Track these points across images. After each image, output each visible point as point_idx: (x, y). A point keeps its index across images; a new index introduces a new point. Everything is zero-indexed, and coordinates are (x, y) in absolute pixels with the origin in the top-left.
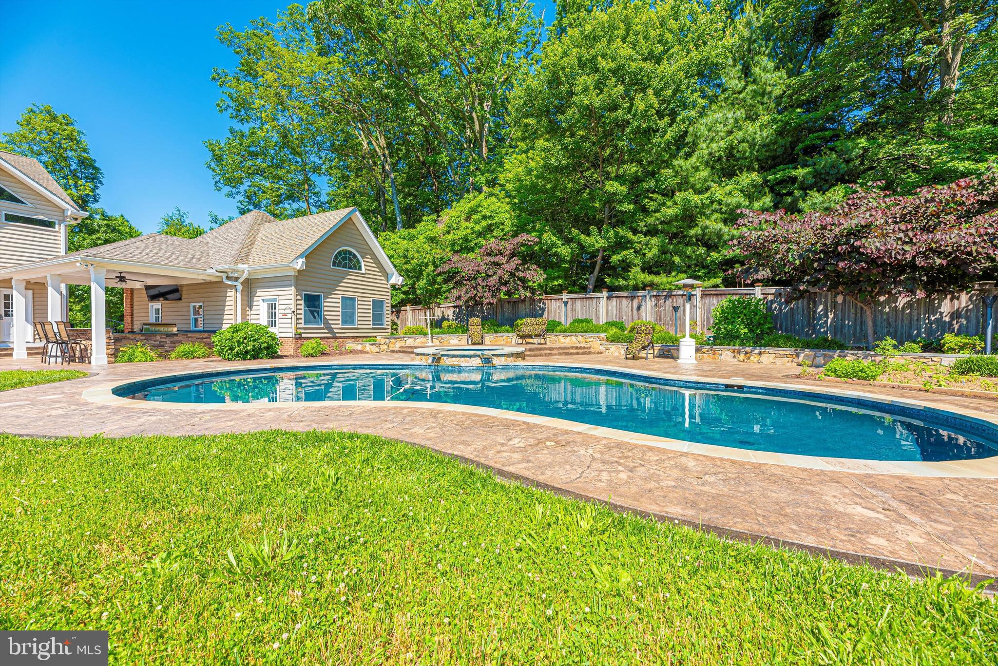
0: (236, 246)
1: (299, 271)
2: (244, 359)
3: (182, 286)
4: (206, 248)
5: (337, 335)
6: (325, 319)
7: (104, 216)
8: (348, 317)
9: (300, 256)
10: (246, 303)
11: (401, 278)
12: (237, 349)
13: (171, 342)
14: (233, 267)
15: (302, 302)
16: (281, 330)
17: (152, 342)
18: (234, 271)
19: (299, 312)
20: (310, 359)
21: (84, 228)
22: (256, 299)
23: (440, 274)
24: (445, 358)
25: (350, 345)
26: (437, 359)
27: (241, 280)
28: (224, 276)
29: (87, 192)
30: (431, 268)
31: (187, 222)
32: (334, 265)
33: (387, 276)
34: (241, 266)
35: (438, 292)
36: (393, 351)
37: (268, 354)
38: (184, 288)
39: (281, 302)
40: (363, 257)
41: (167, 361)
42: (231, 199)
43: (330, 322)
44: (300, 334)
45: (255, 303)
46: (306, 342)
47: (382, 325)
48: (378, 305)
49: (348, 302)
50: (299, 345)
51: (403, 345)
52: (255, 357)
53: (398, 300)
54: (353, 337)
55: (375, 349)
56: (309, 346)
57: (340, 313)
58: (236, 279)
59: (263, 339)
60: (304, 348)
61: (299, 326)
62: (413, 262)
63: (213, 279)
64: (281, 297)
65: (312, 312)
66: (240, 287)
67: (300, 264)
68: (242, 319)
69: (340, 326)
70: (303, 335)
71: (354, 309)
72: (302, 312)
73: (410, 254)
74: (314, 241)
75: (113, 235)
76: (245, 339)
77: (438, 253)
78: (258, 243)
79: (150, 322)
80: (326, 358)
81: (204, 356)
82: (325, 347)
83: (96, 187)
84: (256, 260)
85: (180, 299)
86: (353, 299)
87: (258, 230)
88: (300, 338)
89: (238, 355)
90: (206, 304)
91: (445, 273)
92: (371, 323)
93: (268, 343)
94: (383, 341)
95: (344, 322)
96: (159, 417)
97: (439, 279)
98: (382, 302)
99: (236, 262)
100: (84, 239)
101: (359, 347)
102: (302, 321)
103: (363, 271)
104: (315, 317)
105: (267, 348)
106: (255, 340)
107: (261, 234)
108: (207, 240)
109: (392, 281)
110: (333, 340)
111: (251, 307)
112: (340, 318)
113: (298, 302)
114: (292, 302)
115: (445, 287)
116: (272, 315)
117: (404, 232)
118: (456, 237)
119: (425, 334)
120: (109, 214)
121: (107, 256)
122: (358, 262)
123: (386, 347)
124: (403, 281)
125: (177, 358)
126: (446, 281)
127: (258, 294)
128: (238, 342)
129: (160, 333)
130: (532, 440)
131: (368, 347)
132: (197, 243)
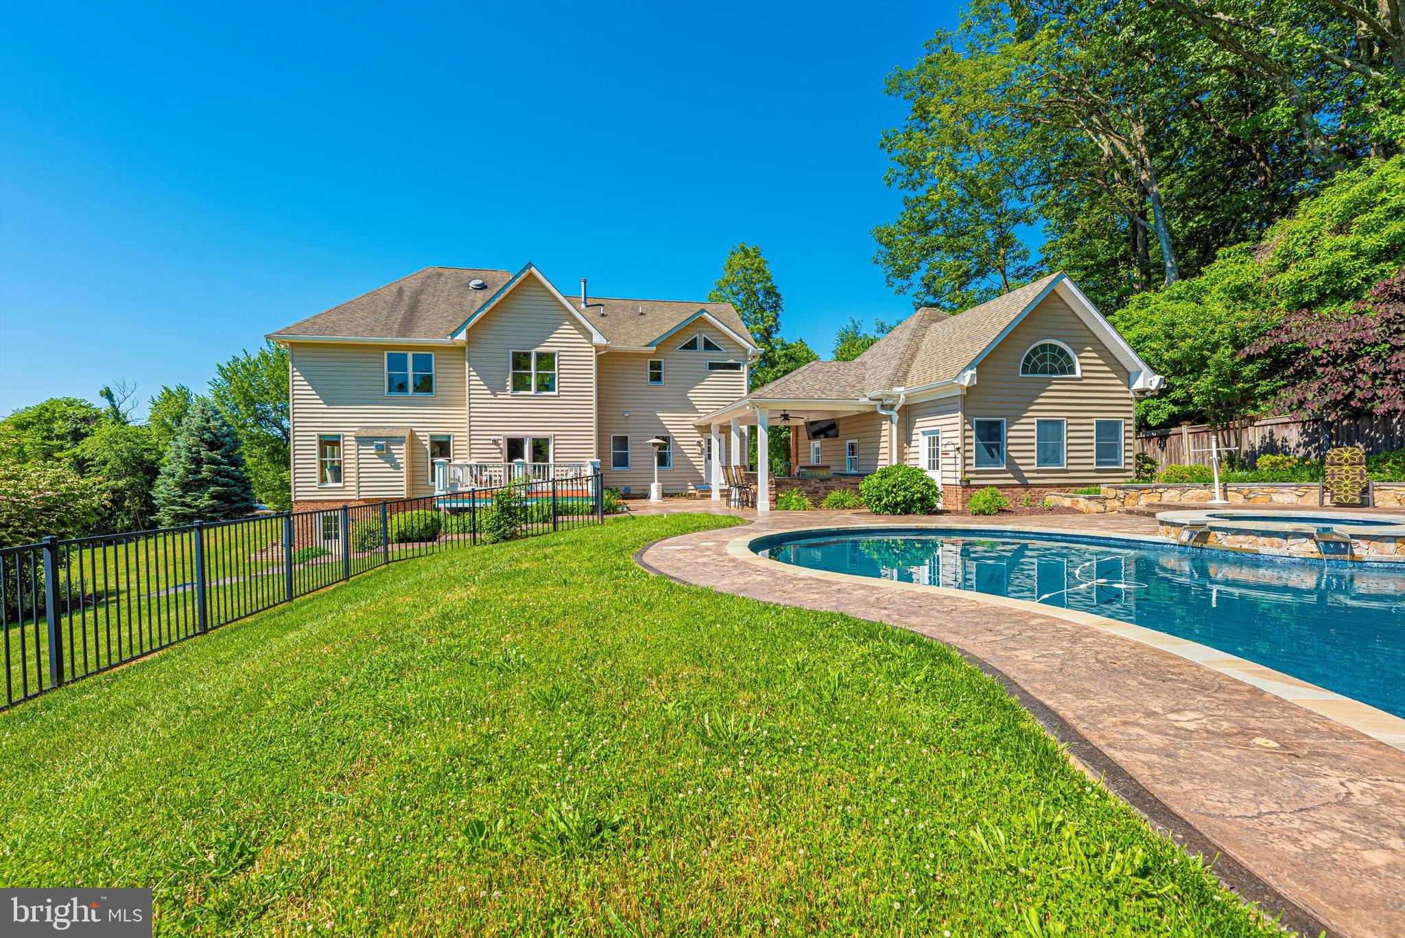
0: (894, 363)
1: (968, 388)
2: (894, 513)
3: (838, 420)
4: (863, 370)
5: (1030, 482)
6: (1009, 457)
7: (785, 347)
8: (1049, 451)
9: (969, 367)
10: (903, 437)
11: (1157, 378)
12: (885, 500)
13: (825, 488)
14: (887, 392)
15: (973, 433)
16: (945, 474)
17: (807, 488)
18: (890, 396)
19: (968, 448)
20: (981, 518)
21: (768, 361)
22: (915, 431)
23: (1250, 359)
24: (1219, 534)
25: (1052, 498)
26: (1201, 534)
27: (897, 408)
28: (878, 404)
29: (770, 323)
30: (1225, 352)
31: (862, 333)
32: (1025, 370)
33: (1127, 377)
34: (898, 390)
35: (1247, 398)
36: (1130, 512)
37: (922, 508)
38: (841, 422)
39: (945, 435)
40: (1077, 352)
41: (818, 511)
42: (901, 296)
43: (1017, 461)
44: (969, 481)
45: (914, 437)
46: (978, 492)
47: (1116, 463)
48: (1108, 430)
49: (1049, 428)
50: (967, 497)
51: (1155, 500)
52: (907, 512)
53: (1165, 416)
54: (1059, 486)
55: (1095, 506)
56: (980, 498)
57: (1035, 447)
58: (892, 407)
59: (916, 488)
60: (972, 501)
61: (968, 468)
62: (1185, 345)
63: (868, 410)
64: (945, 428)
65: (988, 448)
66: (896, 418)
67: (968, 379)
68: (898, 458)
69: (1035, 467)
70: (972, 482)
71: (1060, 438)
72: (973, 447)
73: (1178, 330)
74: (990, 341)
75: (790, 365)
76: (894, 486)
77: (1246, 316)
78: (921, 355)
79: (811, 464)
80: (1004, 518)
81: (855, 507)
82: (1006, 501)
83: (777, 315)
84: (915, 378)
85: (837, 436)
86: (1059, 423)
87: (923, 336)
88: (969, 486)
89: (886, 507)
90: (861, 440)
91: (1259, 356)
92: (1094, 461)
93: (922, 493)
94: (1112, 493)
95: (1042, 461)
96: (764, 578)
97: (1248, 371)
98: (1116, 425)
99: (891, 385)
100: (768, 373)
101: (1067, 503)
102: (973, 461)
103: (1078, 374)
104: (992, 455)
105: (922, 500)
106: (905, 489)
107: (926, 340)
108: (866, 359)
109: (1139, 384)
110: (1022, 490)
111: (909, 442)
112: (1035, 454)
113: (967, 434)
114: (958, 434)
115: (1264, 386)
116: (934, 453)
117: (1179, 286)
118: (1304, 275)
119: (1207, 482)
120: (787, 343)
121: (769, 396)
122: (1069, 360)
123: (1117, 503)
124: (1162, 381)
125: (828, 507)
126: (1264, 374)
127: (917, 425)
128: (887, 490)
129: (815, 477)
130: (1225, 725)
131: (1082, 503)
132: (854, 365)
